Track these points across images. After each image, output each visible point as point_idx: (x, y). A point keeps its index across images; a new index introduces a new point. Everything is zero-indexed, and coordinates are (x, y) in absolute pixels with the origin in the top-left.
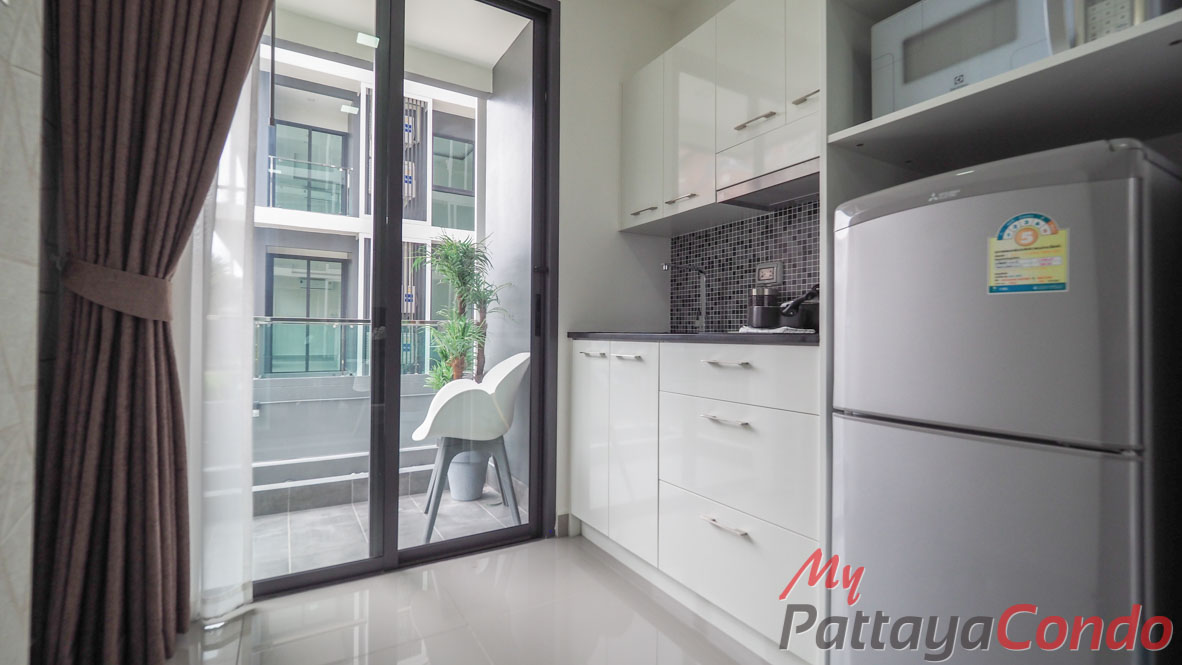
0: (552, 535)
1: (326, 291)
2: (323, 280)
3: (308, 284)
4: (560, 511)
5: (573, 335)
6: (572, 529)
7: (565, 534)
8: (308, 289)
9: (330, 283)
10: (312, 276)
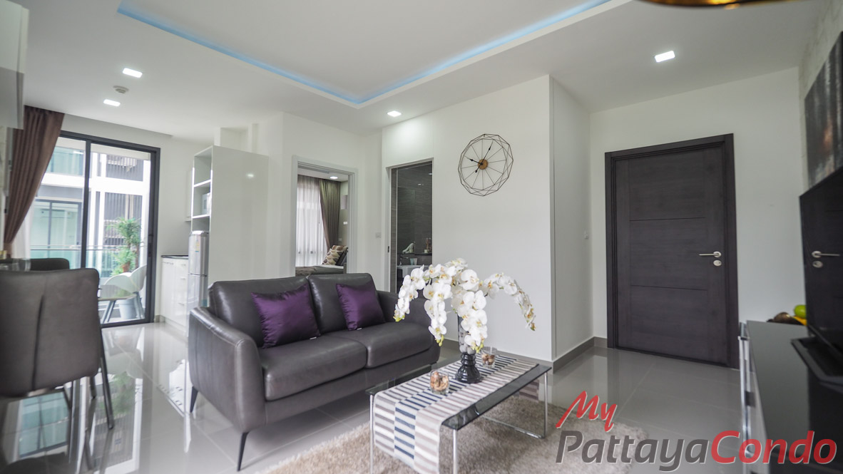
0: (153, 322)
1: (65, 220)
2: (63, 211)
3: (50, 214)
4: (156, 314)
5: (163, 256)
6: (161, 320)
7: (158, 321)
8: (50, 217)
9: (69, 213)
10: (53, 208)
